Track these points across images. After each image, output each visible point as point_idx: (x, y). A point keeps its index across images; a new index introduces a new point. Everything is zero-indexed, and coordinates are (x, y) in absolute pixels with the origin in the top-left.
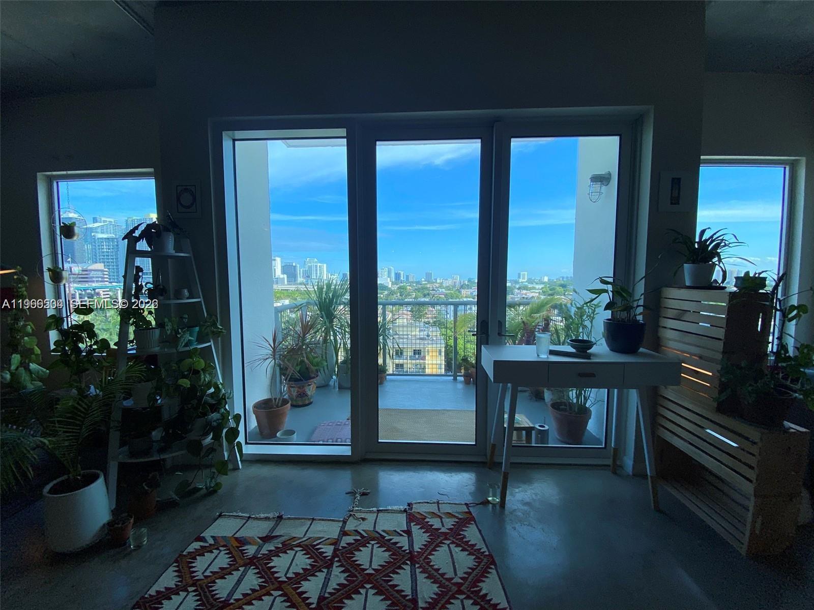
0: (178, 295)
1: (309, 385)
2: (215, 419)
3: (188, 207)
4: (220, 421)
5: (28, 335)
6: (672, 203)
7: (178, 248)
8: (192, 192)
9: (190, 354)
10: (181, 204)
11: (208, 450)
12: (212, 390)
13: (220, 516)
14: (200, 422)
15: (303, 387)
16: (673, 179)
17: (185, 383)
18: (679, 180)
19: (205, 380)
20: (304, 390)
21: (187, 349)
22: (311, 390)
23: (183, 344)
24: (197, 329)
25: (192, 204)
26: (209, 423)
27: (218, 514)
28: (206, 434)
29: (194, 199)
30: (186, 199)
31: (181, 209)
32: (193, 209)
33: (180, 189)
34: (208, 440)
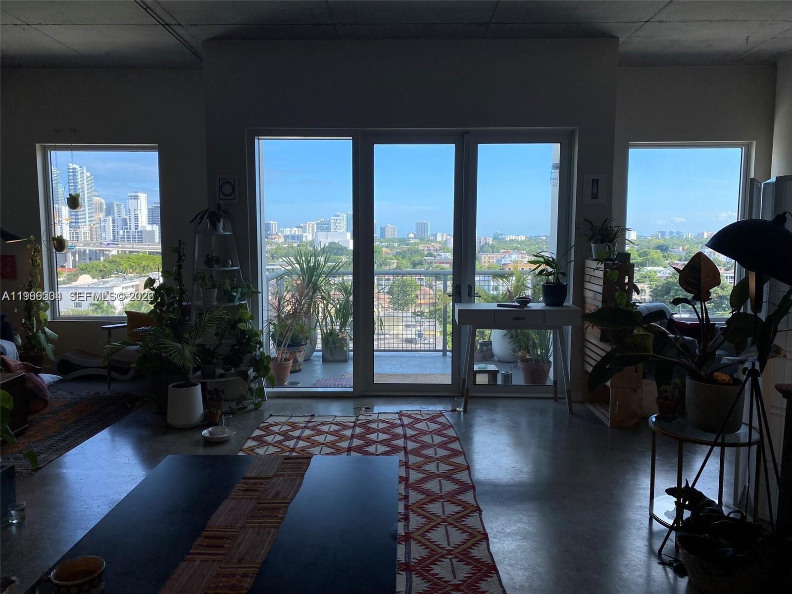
1: (300, 352)
3: (228, 196)
4: (260, 357)
6: (592, 198)
8: (232, 184)
10: (223, 193)
14: (248, 356)
15: (295, 352)
16: (593, 180)
18: (598, 180)
20: (296, 357)
22: (300, 358)
25: (232, 193)
26: (253, 359)
27: (270, 415)
28: (249, 367)
29: (233, 188)
30: (227, 189)
31: (222, 197)
32: (232, 197)
33: (222, 181)
34: (251, 372)
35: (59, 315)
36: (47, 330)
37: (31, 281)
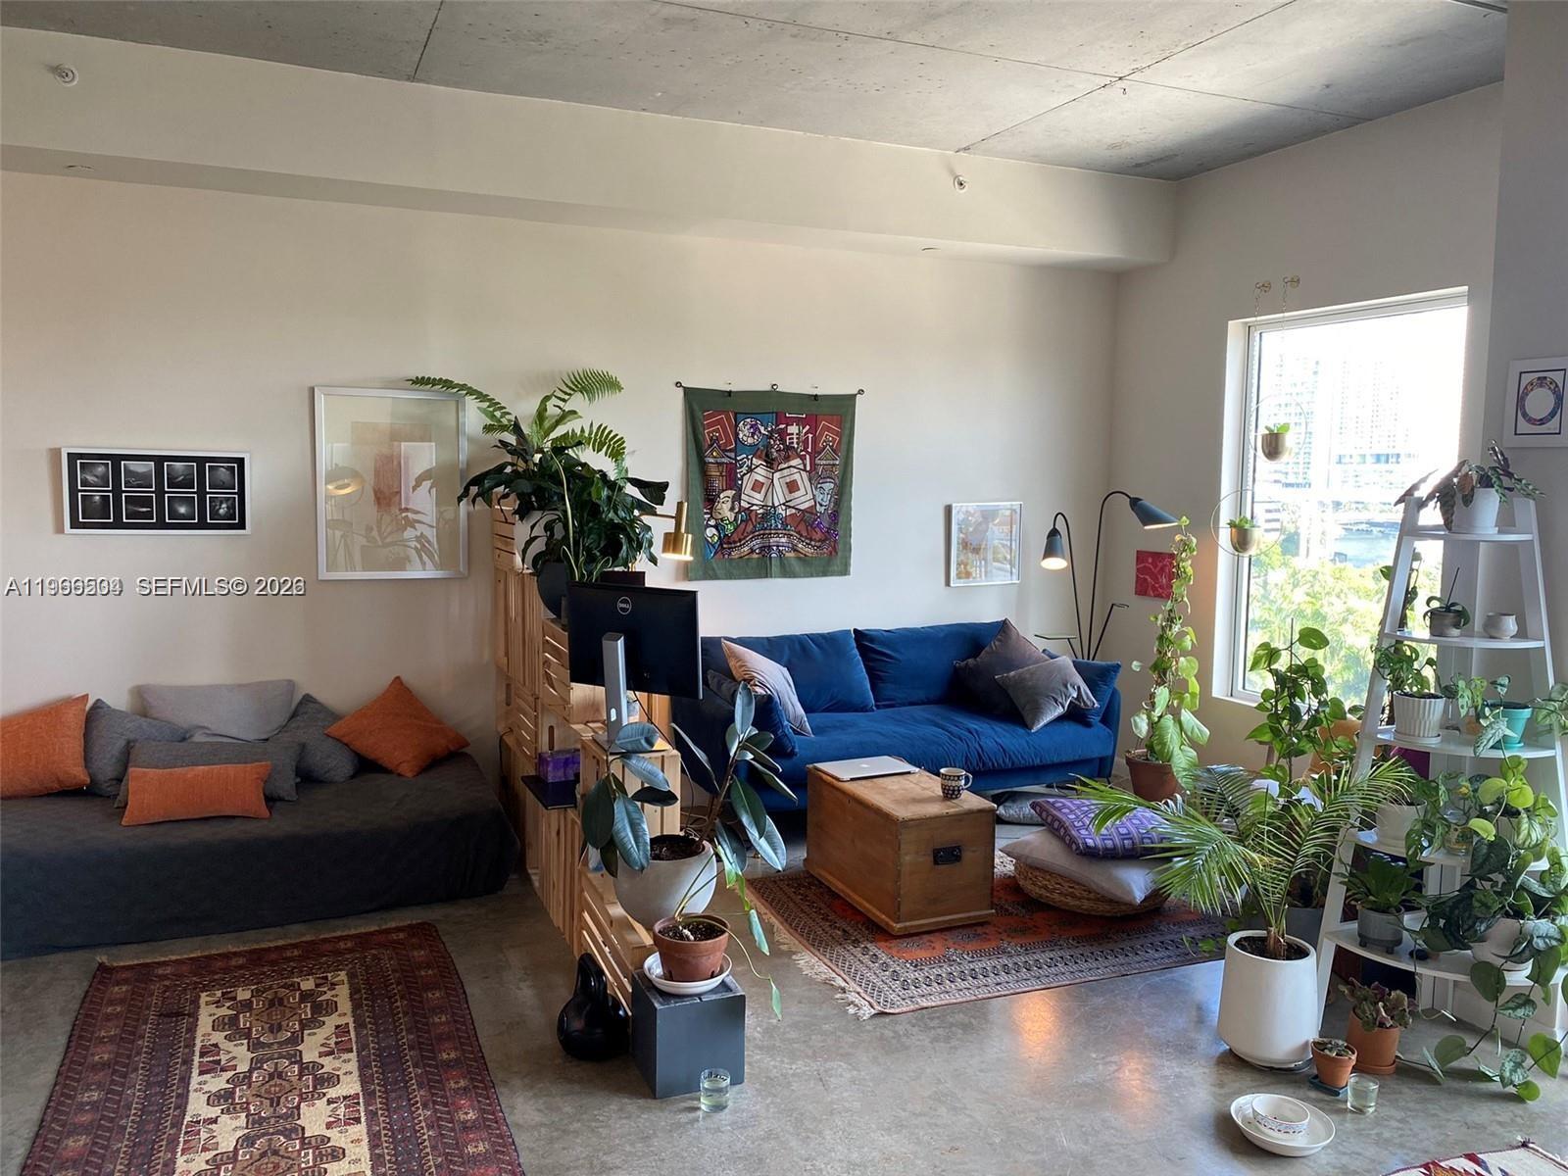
0: (1491, 629)
2: (1542, 932)
3: (1542, 422)
4: (1554, 943)
5: (1185, 653)
7: (1506, 522)
8: (1557, 386)
9: (1502, 768)
10: (1525, 415)
11: (1516, 996)
12: (1543, 865)
13: (1524, 1145)
14: (1505, 927)
17: (1486, 831)
19: (1529, 834)
21: (1498, 754)
23: (1491, 743)
24: (1527, 713)
25: (1552, 414)
26: (1522, 936)
27: (1519, 1138)
28: (1517, 958)
29: (1559, 399)
30: (1540, 402)
31: (1524, 426)
32: (1553, 424)
33: (1526, 379)
34: (1519, 977)
35: (1244, 688)
36: (1187, 716)
37: (1171, 610)
